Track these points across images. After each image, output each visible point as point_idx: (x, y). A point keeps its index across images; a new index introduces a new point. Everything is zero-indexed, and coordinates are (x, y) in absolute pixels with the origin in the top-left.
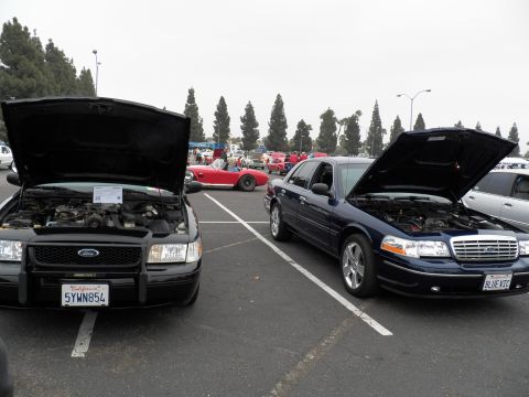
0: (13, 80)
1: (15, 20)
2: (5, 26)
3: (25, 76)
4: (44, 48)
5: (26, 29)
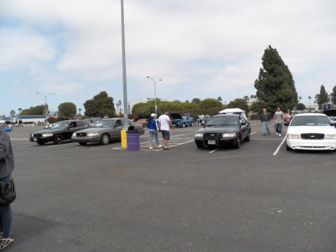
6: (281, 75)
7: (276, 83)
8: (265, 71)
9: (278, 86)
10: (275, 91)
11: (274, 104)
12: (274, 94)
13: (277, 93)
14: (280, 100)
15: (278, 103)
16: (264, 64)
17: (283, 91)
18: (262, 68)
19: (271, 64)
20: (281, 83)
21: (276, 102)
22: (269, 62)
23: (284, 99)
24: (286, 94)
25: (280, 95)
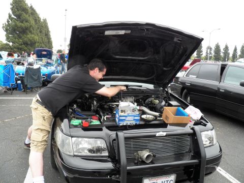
0: (19, 24)
3: (24, 22)
6: (26, 22)
7: (22, 28)
8: (13, 16)
9: (24, 31)
10: (22, 35)
11: (20, 47)
12: (20, 37)
13: (23, 37)
14: (26, 44)
15: (23, 46)
16: (12, 9)
17: (28, 36)
18: (11, 13)
19: (18, 11)
20: (27, 29)
21: (22, 44)
22: (17, 9)
23: (29, 43)
25: (26, 39)
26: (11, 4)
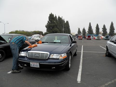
1: (51, 13)
2: (50, 15)
4: (57, 18)
5: (53, 14)
8: (49, 22)
23: (55, 32)
24: (55, 30)
25: (53, 30)
26: (49, 17)
